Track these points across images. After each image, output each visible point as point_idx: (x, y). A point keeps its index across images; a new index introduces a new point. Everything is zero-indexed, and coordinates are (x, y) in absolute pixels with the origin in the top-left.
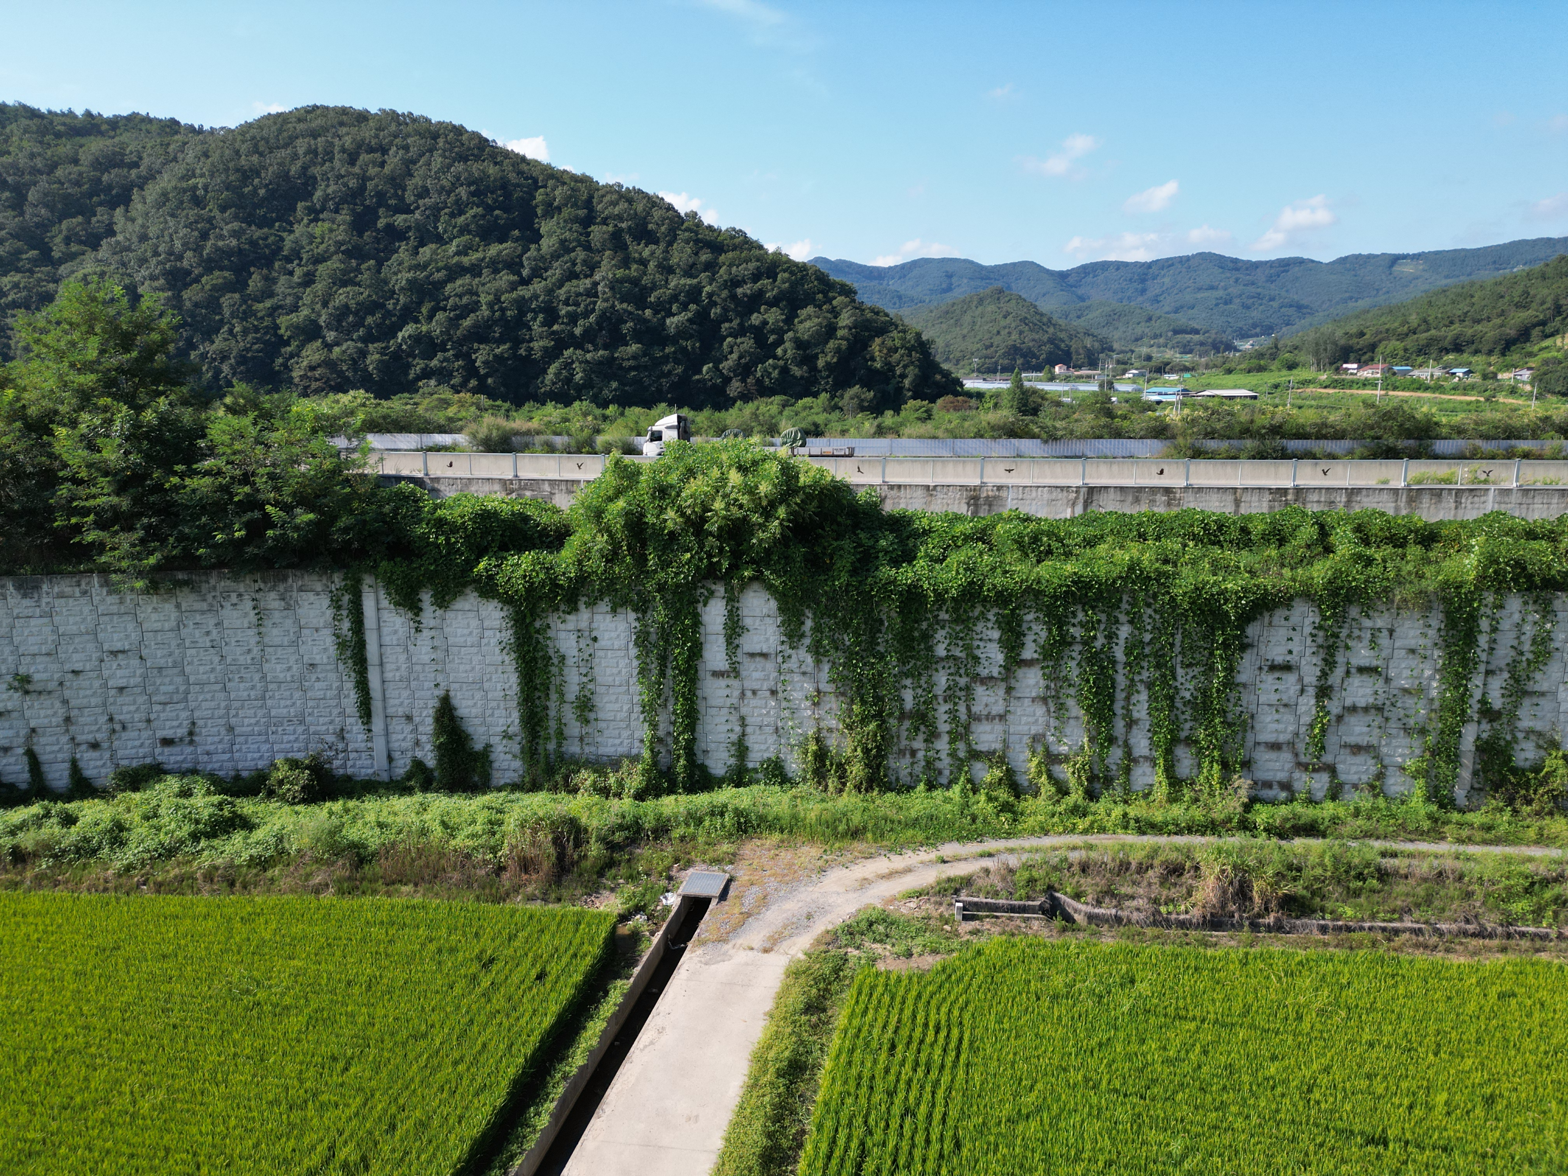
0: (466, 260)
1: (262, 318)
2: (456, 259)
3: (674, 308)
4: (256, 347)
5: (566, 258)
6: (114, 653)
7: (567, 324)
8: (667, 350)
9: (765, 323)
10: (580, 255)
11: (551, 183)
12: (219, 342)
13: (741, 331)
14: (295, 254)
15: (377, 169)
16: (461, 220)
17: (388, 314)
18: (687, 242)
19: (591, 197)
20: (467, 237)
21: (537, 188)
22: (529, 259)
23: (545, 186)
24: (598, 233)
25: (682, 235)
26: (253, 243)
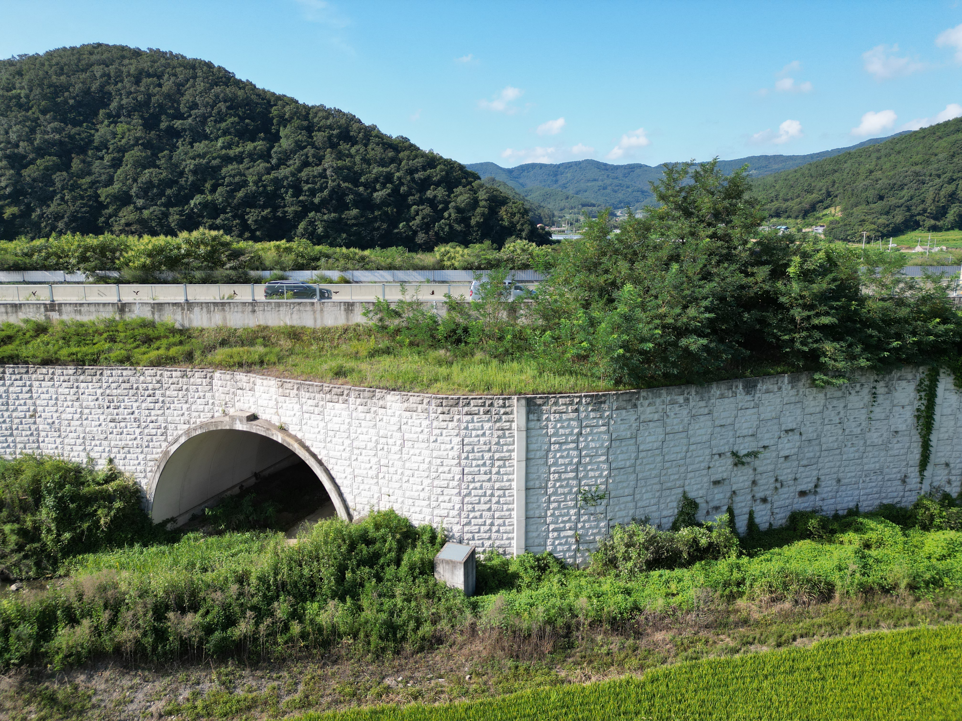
0: (231, 153)
1: (86, 190)
2: (224, 152)
3: (378, 186)
4: (84, 210)
5: (302, 153)
6: (787, 431)
7: (308, 196)
8: (376, 213)
9: (435, 196)
10: (310, 151)
11: (280, 103)
12: (53, 207)
13: (421, 202)
14: (104, 145)
15: (157, 89)
16: (223, 125)
17: (182, 188)
18: (378, 144)
19: (308, 114)
20: (228, 138)
21: (272, 106)
22: (275, 152)
23: (275, 105)
24: (319, 137)
25: (374, 140)
26: (71, 137)
